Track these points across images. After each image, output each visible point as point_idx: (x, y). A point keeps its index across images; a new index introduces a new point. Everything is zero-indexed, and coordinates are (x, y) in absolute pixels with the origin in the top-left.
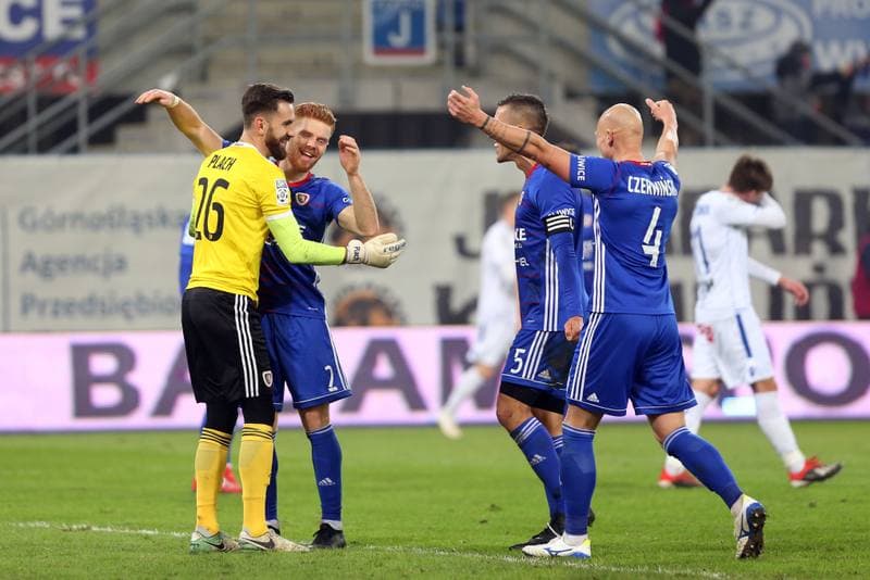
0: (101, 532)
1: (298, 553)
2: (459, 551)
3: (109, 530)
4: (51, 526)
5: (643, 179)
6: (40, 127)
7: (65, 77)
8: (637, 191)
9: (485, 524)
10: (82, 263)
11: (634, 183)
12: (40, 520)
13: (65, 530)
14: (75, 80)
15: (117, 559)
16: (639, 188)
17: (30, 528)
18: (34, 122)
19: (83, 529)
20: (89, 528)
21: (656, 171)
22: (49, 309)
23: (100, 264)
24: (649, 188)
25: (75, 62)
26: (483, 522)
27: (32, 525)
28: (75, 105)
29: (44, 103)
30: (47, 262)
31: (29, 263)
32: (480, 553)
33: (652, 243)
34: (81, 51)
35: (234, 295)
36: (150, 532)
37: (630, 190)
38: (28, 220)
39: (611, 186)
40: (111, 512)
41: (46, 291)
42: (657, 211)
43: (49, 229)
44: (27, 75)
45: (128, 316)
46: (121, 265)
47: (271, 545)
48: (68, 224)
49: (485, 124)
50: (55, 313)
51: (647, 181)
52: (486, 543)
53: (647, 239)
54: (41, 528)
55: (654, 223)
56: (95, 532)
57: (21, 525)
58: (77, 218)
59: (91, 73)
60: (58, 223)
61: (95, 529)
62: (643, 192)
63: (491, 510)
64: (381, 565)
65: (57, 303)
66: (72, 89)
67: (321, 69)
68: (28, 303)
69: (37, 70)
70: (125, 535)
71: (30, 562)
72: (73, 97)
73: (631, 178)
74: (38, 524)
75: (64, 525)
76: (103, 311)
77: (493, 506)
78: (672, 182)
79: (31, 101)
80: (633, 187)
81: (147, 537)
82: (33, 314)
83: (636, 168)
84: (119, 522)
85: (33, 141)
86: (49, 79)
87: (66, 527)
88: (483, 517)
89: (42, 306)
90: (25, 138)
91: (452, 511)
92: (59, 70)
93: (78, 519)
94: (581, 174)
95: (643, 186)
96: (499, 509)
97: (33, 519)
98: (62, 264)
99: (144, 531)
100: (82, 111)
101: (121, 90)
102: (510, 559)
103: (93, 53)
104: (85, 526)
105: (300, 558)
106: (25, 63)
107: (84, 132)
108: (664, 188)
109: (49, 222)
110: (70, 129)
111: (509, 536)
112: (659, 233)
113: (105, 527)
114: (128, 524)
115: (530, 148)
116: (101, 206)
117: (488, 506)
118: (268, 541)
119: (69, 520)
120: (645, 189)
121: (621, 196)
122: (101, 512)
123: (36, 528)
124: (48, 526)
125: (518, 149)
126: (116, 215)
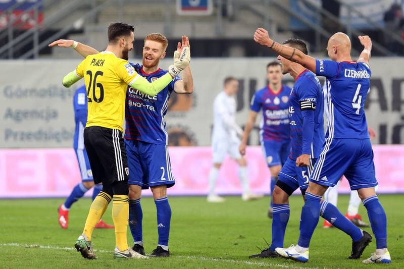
0: (45, 248)
1: (143, 259)
2: (224, 259)
3: (49, 247)
4: (20, 245)
5: (352, 71)
6: (14, 46)
7: (27, 21)
8: (349, 76)
9: (237, 246)
10: (35, 114)
11: (347, 72)
12: (14, 242)
13: (26, 247)
14: (32, 22)
15: (52, 262)
16: (350, 75)
17: (9, 246)
18: (12, 43)
19: (36, 247)
20: (39, 246)
21: (358, 67)
22: (19, 137)
23: (44, 115)
24: (355, 75)
25: (32, 13)
26: (236, 244)
27: (11, 245)
28: (32, 35)
29: (16, 34)
30: (18, 113)
31: (9, 114)
32: (234, 259)
33: (356, 102)
34: (35, 8)
35: (112, 129)
36: (69, 249)
37: (346, 76)
38: (9, 92)
39: (336, 74)
40: (50, 238)
41: (17, 128)
42: (359, 86)
43: (19, 96)
44: (8, 20)
45: (58, 141)
46: (55, 115)
47: (130, 255)
48: (28, 94)
49: (273, 45)
50: (22, 139)
51: (354, 71)
52: (237, 255)
53: (354, 100)
54: (14, 246)
55: (357, 92)
56: (42, 248)
57: (5, 244)
58: (33, 91)
59: (40, 19)
60: (23, 94)
61: (41, 247)
62: (352, 77)
63: (240, 238)
64: (185, 265)
65: (23, 134)
66: (30, 27)
67: (156, 17)
68: (8, 134)
69: (13, 17)
70: (57, 250)
71: (9, 263)
72: (31, 31)
73: (346, 70)
74: (13, 244)
75: (26, 245)
76: (46, 138)
77: (241, 236)
78: (366, 72)
79: (10, 33)
80: (347, 75)
81: (68, 251)
82: (11, 139)
83: (348, 65)
84: (53, 243)
85: (11, 53)
86: (19, 22)
87: (27, 246)
88: (236, 242)
89: (15, 135)
90: (7, 51)
91: (220, 238)
92: (24, 17)
93: (33, 242)
94: (322, 69)
95: (352, 74)
96: (244, 238)
97: (10, 242)
98: (26, 114)
99: (66, 248)
100: (36, 38)
101: (55, 27)
102: (249, 263)
103: (41, 9)
104: (37, 245)
105: (144, 262)
106: (7, 13)
107: (36, 48)
108: (363, 74)
109: (19, 93)
110: (30, 46)
111: (249, 251)
112: (360, 97)
113: (47, 246)
114: (58, 245)
115: (295, 57)
116: (45, 85)
117: (238, 236)
118: (128, 253)
119: (29, 242)
120: (353, 75)
121: (341, 79)
122: (45, 238)
123: (12, 246)
124: (18, 245)
125: (289, 58)
126: (52, 90)
